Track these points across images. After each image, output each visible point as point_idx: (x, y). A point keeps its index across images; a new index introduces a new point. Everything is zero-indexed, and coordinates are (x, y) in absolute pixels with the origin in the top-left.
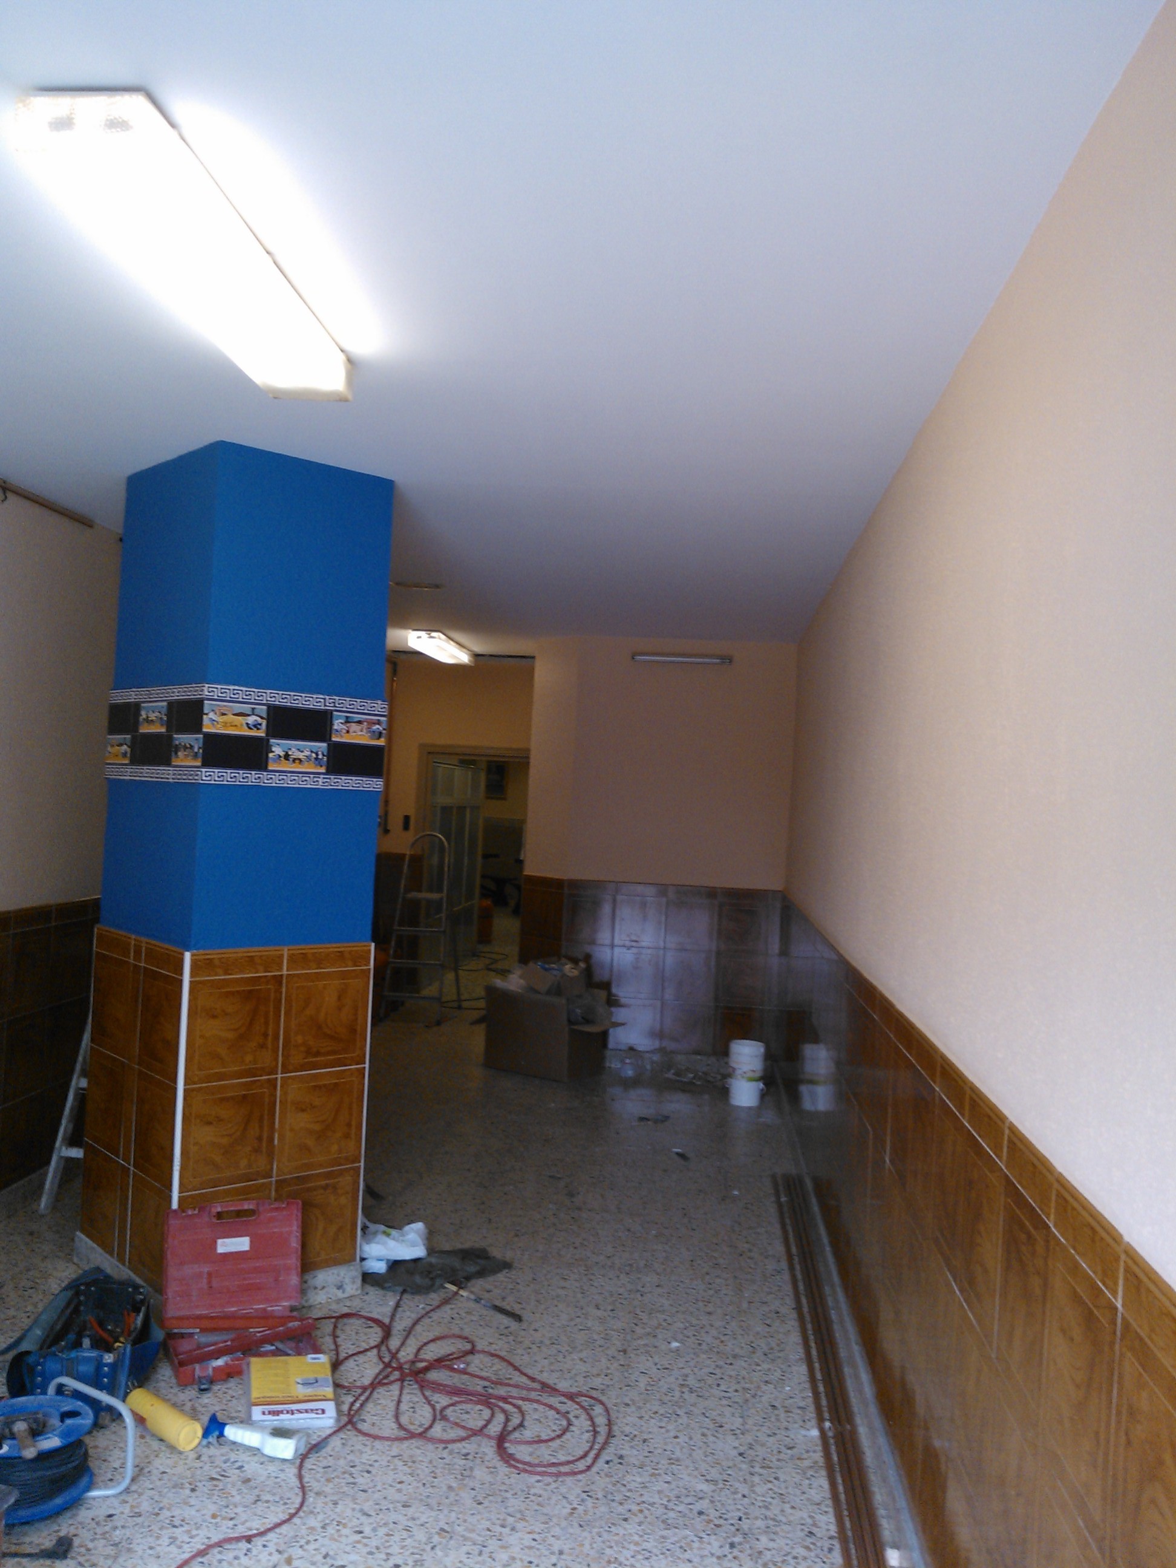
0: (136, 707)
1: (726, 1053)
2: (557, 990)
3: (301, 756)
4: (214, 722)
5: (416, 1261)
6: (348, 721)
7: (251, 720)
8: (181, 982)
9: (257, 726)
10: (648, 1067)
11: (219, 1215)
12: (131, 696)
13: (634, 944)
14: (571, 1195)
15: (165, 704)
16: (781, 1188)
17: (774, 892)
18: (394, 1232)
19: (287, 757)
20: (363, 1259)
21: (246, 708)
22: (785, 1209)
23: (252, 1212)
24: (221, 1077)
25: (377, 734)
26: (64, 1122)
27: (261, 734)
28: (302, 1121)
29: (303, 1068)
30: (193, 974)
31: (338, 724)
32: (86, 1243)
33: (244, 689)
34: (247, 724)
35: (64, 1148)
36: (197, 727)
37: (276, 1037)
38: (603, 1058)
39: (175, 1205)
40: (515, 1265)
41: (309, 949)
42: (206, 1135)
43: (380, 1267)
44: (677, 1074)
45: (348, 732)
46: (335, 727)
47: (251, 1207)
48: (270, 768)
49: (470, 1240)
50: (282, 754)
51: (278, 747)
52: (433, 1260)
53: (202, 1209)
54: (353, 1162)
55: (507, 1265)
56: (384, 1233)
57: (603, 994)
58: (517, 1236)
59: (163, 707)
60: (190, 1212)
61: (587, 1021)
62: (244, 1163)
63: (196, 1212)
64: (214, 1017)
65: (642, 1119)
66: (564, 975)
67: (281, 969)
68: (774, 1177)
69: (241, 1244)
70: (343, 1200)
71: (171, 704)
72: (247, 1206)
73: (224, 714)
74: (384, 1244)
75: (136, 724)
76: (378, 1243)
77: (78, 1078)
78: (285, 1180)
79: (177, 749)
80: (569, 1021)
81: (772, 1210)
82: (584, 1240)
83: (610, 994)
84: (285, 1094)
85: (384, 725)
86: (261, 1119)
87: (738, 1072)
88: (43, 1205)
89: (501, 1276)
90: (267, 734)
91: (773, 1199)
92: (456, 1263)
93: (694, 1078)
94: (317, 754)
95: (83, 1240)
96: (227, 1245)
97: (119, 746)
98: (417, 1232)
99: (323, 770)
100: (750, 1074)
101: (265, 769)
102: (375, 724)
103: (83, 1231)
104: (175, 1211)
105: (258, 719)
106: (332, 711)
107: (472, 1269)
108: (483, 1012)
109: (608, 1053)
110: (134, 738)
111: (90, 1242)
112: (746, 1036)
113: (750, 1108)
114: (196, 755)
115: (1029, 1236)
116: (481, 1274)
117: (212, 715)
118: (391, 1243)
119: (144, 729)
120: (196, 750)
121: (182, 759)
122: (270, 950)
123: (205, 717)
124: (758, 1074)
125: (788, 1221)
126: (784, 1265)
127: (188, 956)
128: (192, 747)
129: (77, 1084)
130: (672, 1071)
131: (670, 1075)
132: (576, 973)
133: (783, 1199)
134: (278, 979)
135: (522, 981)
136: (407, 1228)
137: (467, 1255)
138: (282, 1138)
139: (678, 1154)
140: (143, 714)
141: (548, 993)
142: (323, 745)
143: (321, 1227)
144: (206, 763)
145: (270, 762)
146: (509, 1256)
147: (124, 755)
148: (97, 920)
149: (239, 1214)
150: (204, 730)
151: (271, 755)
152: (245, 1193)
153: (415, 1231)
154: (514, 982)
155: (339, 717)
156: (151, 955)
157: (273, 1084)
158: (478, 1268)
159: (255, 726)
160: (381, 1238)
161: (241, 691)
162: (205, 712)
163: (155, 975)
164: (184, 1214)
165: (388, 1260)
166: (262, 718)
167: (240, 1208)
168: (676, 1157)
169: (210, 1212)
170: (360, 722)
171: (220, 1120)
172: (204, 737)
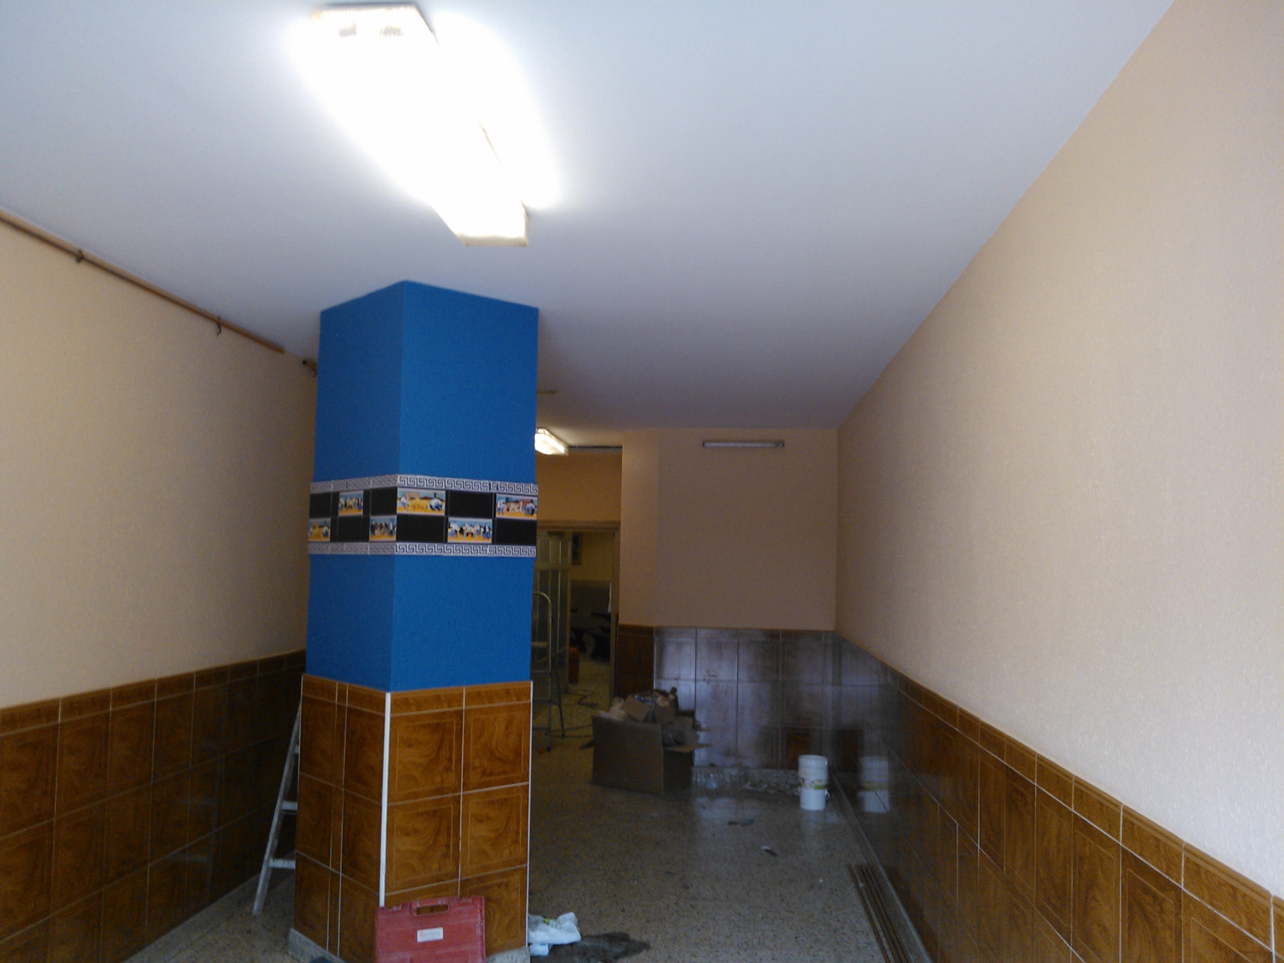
0: (336, 496)
1: (794, 766)
2: (652, 718)
3: (473, 530)
4: (405, 506)
5: (572, 944)
6: (508, 501)
7: (434, 502)
8: (383, 718)
9: (438, 507)
10: (728, 780)
11: (418, 911)
12: (331, 486)
13: (713, 678)
14: (686, 887)
15: (362, 492)
16: (857, 876)
17: (827, 632)
18: (551, 921)
19: (462, 531)
20: (529, 944)
21: (430, 493)
22: (864, 893)
23: (446, 907)
24: (416, 795)
25: (531, 511)
26: (271, 838)
27: (442, 513)
28: (481, 831)
29: (480, 786)
30: (393, 711)
31: (500, 504)
32: (300, 938)
33: (428, 478)
34: (431, 506)
35: (271, 860)
36: (392, 509)
37: (458, 761)
38: (690, 773)
39: (382, 903)
40: (652, 945)
41: (482, 687)
42: (406, 844)
43: (544, 951)
44: (753, 785)
45: (508, 510)
46: (498, 506)
47: (445, 903)
48: (449, 541)
49: (613, 926)
50: (458, 529)
51: (455, 524)
52: (587, 943)
53: (404, 906)
54: (521, 863)
55: (644, 946)
56: (545, 922)
57: (690, 720)
58: (648, 921)
59: (360, 495)
60: (395, 909)
61: (678, 743)
62: (435, 866)
63: (400, 908)
64: (410, 746)
65: (731, 823)
66: (657, 705)
67: (461, 705)
68: (849, 866)
69: (436, 934)
70: (514, 895)
71: (367, 493)
72: (440, 902)
73: (412, 499)
74: (546, 931)
75: (336, 510)
76: (541, 930)
77: (282, 802)
78: (467, 880)
79: (374, 528)
80: (664, 744)
81: (854, 894)
82: (704, 923)
83: (694, 721)
84: (466, 807)
85: (536, 504)
86: (449, 829)
87: (807, 782)
88: (255, 908)
89: (643, 955)
90: (446, 513)
91: (853, 885)
92: (606, 945)
93: (768, 788)
94: (485, 529)
95: (295, 935)
96: (426, 935)
97: (320, 528)
98: (570, 919)
99: (490, 541)
100: (817, 783)
101: (446, 542)
102: (529, 503)
103: (296, 928)
104: (382, 908)
105: (440, 502)
106: (495, 494)
107: (617, 949)
108: (590, 739)
109: (695, 770)
110: (333, 523)
111: (304, 938)
112: (808, 751)
113: (818, 812)
114: (391, 533)
115: (1155, 897)
116: (626, 953)
117: (403, 499)
118: (552, 930)
119: (343, 513)
120: (391, 528)
121: (378, 536)
122: (452, 690)
123: (398, 501)
124: (824, 783)
125: (868, 902)
126: (872, 938)
127: (388, 697)
128: (387, 526)
129: (281, 807)
130: (749, 783)
131: (748, 786)
132: (666, 703)
133: (861, 885)
134: (459, 714)
135: (623, 713)
136: (561, 918)
137: (613, 938)
138: (465, 844)
139: (767, 851)
140: (342, 501)
141: (646, 720)
142: (489, 521)
143: (497, 916)
144: (399, 539)
145: (449, 536)
146: (645, 938)
147: (326, 535)
148: (303, 669)
149: (433, 909)
150: (398, 511)
151: (449, 531)
152: (437, 892)
153: (569, 919)
154: (617, 712)
155: (500, 498)
156: (355, 696)
157: (457, 800)
158: (623, 949)
159: (437, 507)
160: (542, 926)
161: (424, 479)
162: (399, 496)
163: (360, 714)
164: (390, 910)
165: (549, 945)
166: (442, 500)
167: (434, 904)
168: (767, 854)
169: (411, 907)
170: (517, 502)
171: (416, 831)
172: (398, 517)
